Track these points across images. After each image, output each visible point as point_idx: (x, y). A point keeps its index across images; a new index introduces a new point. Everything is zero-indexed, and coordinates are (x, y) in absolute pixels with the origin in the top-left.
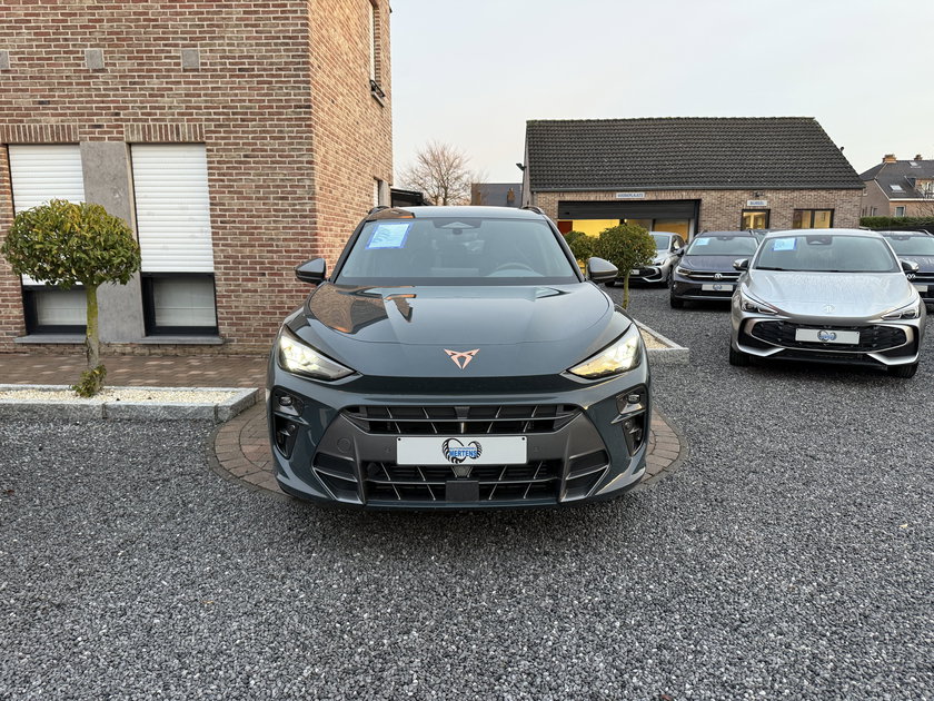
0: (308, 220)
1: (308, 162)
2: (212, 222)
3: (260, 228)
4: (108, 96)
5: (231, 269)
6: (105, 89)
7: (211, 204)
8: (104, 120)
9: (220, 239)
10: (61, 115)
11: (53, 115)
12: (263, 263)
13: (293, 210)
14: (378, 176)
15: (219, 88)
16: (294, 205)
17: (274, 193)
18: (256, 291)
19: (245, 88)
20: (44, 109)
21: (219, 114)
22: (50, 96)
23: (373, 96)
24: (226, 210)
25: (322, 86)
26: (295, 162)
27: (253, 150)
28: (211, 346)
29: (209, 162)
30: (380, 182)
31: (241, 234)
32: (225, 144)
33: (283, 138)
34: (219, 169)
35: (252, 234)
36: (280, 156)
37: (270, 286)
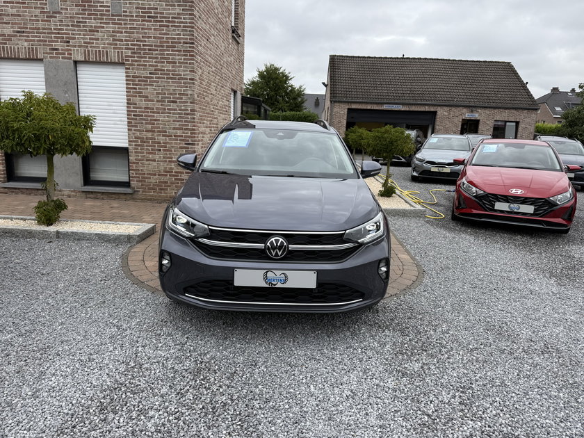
0: (189, 116)
1: (190, 79)
2: (128, 115)
3: (159, 120)
4: (63, 30)
5: (139, 145)
6: (60, 25)
7: (128, 103)
8: (58, 45)
9: (133, 126)
10: (31, 41)
11: (26, 40)
12: (159, 143)
13: (180, 110)
14: (234, 88)
15: (134, 28)
16: (181, 106)
17: (168, 98)
18: (155, 161)
19: (151, 29)
20: (20, 36)
21: (134, 45)
22: (24, 28)
23: (233, 37)
24: (137, 108)
25: (201, 30)
26: (183, 79)
27: (155, 70)
28: (125, 194)
29: (127, 76)
30: (235, 92)
31: (146, 124)
32: (138, 65)
33: (175, 63)
34: (133, 81)
35: (153, 124)
36: (172, 74)
37: (164, 158)
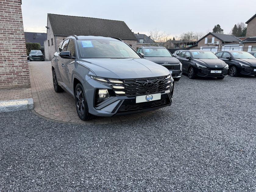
0: (22, 42)
1: (21, 22)
12: (5, 57)
13: (16, 38)
16: (16, 36)
17: (7, 32)
18: (3, 67)
26: (16, 21)
33: (10, 12)
36: (9, 19)
37: (8, 65)
